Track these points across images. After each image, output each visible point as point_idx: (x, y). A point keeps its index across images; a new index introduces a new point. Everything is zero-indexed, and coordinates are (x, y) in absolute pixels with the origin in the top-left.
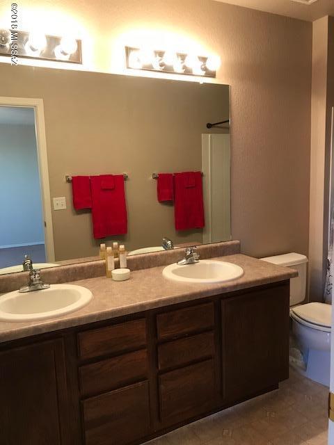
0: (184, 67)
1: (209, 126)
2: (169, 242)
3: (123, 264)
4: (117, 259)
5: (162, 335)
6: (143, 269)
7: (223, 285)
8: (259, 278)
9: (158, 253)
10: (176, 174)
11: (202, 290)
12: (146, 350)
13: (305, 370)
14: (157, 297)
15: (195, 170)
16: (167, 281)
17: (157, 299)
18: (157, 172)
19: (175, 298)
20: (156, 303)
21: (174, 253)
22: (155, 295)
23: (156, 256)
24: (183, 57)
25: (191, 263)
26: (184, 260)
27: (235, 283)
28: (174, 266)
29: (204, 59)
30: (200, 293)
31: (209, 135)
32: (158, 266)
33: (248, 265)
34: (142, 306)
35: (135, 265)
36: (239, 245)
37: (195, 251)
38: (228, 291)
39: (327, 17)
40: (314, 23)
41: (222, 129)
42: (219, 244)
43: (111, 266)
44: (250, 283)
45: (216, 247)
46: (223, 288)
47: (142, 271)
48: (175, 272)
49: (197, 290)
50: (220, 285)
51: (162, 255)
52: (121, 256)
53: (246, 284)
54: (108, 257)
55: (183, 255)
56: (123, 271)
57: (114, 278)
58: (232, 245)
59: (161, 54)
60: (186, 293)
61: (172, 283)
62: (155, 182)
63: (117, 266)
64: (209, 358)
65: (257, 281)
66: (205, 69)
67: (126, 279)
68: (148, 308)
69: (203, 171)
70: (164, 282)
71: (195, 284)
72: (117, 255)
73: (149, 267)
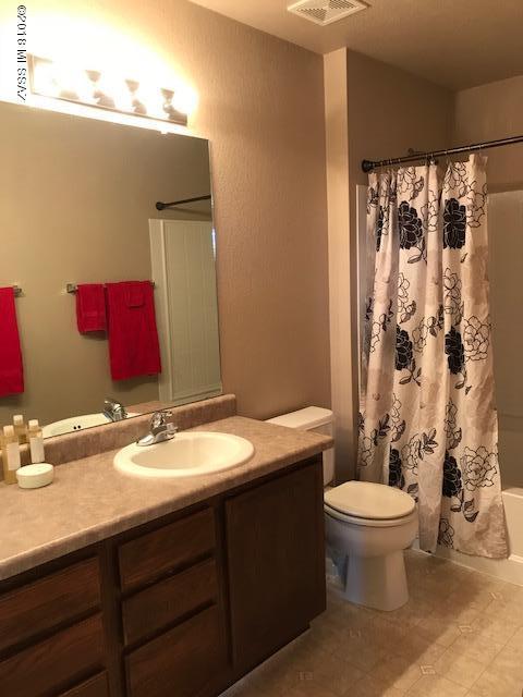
0: (136, 104)
1: (160, 206)
2: (117, 406)
3: (37, 454)
4: (24, 447)
5: (130, 581)
6: (75, 459)
7: (228, 475)
8: (280, 456)
9: (102, 429)
10: (109, 285)
11: (194, 489)
12: (101, 614)
13: (344, 589)
14: (116, 513)
15: (140, 278)
16: (127, 478)
17: (118, 517)
18: (75, 282)
19: (151, 511)
20: (116, 525)
21: (130, 426)
22: (112, 510)
23: (97, 435)
24: (132, 86)
25: (163, 440)
26: (150, 437)
27: (244, 469)
28: (133, 449)
29: (169, 94)
30: (193, 495)
31: (162, 222)
32: (102, 451)
33: (257, 433)
34: (91, 534)
35: (59, 454)
36: (234, 402)
37: (169, 420)
38: (237, 484)
39: (345, 49)
40: (325, 56)
41: (182, 214)
42: (203, 403)
43: (13, 461)
44: (269, 466)
45: (200, 409)
46: (229, 481)
47: (73, 463)
48: (136, 460)
49: (186, 490)
50: (223, 477)
51: (108, 432)
52: (32, 440)
53: (262, 468)
54: (8, 446)
55: (146, 428)
56: (39, 469)
57: (21, 484)
58: (224, 402)
59: (94, 76)
60: (168, 497)
61: (138, 483)
62: (72, 299)
63: (26, 460)
64: (210, 604)
65: (278, 462)
66: (171, 111)
67: (47, 483)
68: (102, 537)
69: (154, 279)
70: (121, 482)
71: (180, 479)
72: (23, 439)
73: (86, 456)
